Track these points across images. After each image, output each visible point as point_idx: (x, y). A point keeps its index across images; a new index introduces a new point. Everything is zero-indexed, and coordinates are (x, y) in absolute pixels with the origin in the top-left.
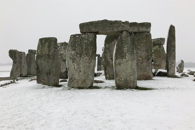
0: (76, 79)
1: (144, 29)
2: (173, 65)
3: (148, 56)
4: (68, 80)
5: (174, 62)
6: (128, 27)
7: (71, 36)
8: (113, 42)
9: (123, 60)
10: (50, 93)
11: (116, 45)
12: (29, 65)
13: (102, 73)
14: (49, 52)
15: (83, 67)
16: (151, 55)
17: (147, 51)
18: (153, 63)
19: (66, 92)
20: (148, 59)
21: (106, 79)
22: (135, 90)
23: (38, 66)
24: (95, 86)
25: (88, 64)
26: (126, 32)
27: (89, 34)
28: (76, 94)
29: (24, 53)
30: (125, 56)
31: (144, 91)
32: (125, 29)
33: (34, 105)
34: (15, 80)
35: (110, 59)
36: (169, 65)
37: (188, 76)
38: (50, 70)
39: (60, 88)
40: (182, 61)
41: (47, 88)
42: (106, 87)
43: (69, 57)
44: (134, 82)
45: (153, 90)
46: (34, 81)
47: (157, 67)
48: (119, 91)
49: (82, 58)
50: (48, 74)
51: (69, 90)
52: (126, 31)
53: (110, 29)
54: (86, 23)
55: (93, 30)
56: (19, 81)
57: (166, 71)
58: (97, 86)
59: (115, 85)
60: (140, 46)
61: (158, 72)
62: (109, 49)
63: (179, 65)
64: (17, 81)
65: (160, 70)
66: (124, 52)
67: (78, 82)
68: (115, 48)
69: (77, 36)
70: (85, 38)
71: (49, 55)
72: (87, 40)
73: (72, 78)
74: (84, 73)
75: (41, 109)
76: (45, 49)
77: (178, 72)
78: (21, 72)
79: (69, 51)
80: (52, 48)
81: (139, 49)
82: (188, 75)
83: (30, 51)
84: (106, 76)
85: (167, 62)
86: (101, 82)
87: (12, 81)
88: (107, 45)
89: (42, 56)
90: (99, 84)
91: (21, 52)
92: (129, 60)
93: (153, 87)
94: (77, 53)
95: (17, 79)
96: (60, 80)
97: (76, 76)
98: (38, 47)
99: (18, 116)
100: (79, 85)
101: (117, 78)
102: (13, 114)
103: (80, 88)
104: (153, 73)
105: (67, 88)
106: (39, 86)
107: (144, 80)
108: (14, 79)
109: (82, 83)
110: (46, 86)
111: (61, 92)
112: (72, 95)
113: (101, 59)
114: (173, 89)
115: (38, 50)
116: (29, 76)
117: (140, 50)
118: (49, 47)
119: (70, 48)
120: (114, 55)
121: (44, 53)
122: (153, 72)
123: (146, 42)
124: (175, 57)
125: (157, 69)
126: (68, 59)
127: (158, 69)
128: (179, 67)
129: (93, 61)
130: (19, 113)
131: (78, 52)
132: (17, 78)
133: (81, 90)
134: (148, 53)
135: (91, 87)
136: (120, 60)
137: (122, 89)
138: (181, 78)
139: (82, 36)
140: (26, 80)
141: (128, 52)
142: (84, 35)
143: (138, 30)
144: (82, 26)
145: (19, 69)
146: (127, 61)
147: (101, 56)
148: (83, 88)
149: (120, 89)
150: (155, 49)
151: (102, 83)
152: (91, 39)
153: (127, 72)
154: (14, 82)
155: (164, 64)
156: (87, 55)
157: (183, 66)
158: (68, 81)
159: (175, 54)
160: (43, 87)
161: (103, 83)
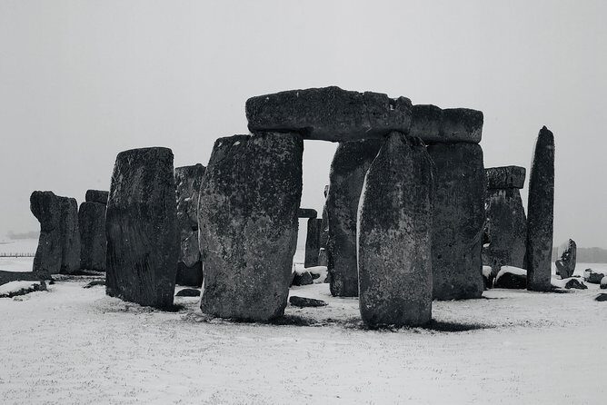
0: (228, 288)
1: (460, 132)
2: (546, 253)
3: (472, 222)
4: (202, 290)
5: (547, 246)
6: (408, 120)
7: (218, 141)
8: (359, 170)
9: (390, 231)
10: (144, 328)
11: (368, 178)
12: (87, 239)
13: (318, 276)
14: (146, 197)
15: (252, 251)
16: (481, 221)
17: (468, 206)
18: (486, 245)
19: (193, 328)
20: (471, 233)
21: (334, 294)
22: (423, 332)
23: (110, 242)
24: (293, 317)
25: (268, 242)
26: (399, 137)
27: (278, 135)
28: (225, 337)
29: (74, 201)
30: (398, 217)
31: (452, 335)
32: (397, 126)
33: (92, 360)
34: (47, 283)
35: (348, 228)
36: (534, 254)
37: (586, 287)
38: (148, 255)
39: (177, 316)
40: (572, 242)
41: (136, 313)
42: (330, 320)
43: (209, 215)
44: (422, 306)
45: (481, 330)
46: (98, 287)
47: (499, 260)
48: (371, 333)
49: (250, 221)
50: (142, 266)
51: (204, 325)
52: (401, 132)
53: (349, 123)
54: (269, 96)
55: (294, 121)
56: (57, 286)
57: (524, 272)
58: (298, 317)
59: (358, 314)
60: (446, 187)
61: (500, 274)
62: (346, 192)
63: (564, 255)
64: (51, 283)
65: (505, 269)
66: (394, 204)
67: (233, 298)
68: (364, 190)
69: (238, 143)
70: (264, 151)
71: (144, 208)
72: (269, 158)
73: (215, 286)
74: (255, 270)
75: (110, 375)
76: (135, 186)
77: (560, 277)
78: (63, 258)
79: (208, 193)
80: (155, 183)
81: (441, 197)
82: (586, 283)
83: (92, 195)
84: (331, 286)
85: (529, 244)
86: (315, 303)
87: (38, 283)
88: (340, 179)
89: (125, 211)
90: (306, 309)
91: (65, 199)
92: (409, 233)
93: (480, 322)
94: (233, 201)
95: (53, 280)
96: (178, 289)
97: (230, 281)
98: (113, 180)
99: (48, 387)
100: (238, 310)
101: (367, 292)
102: (36, 379)
103: (239, 320)
104: (484, 277)
105: (199, 316)
106: (112, 304)
107: (457, 299)
108: (43, 279)
109: (248, 304)
110: (134, 307)
111: (178, 328)
112: (210, 341)
113: (319, 226)
114: (540, 324)
115: (112, 189)
116: (85, 271)
117: (447, 204)
118: (147, 179)
119: (211, 184)
120: (359, 214)
121: (130, 200)
122: (483, 273)
123: (467, 176)
124: (552, 228)
125: (497, 264)
126: (206, 220)
127: (500, 266)
128: (563, 260)
129: (287, 232)
130: (50, 378)
131: (239, 199)
132: (53, 276)
133: (243, 327)
134: (472, 213)
135: (279, 319)
136: (378, 232)
137: (382, 327)
138: (565, 292)
139: (256, 142)
140: (78, 283)
141: (404, 205)
142: (261, 139)
143: (442, 133)
144: (256, 107)
145: (58, 250)
146: (402, 236)
147: (320, 216)
148: (249, 321)
149: (376, 329)
150: (494, 200)
151: (315, 306)
152: (283, 155)
153: (402, 271)
154: (43, 288)
155: (520, 251)
156: (266, 209)
157: (574, 258)
158: (202, 294)
159: (552, 222)
160: (124, 308)
161: (319, 309)
